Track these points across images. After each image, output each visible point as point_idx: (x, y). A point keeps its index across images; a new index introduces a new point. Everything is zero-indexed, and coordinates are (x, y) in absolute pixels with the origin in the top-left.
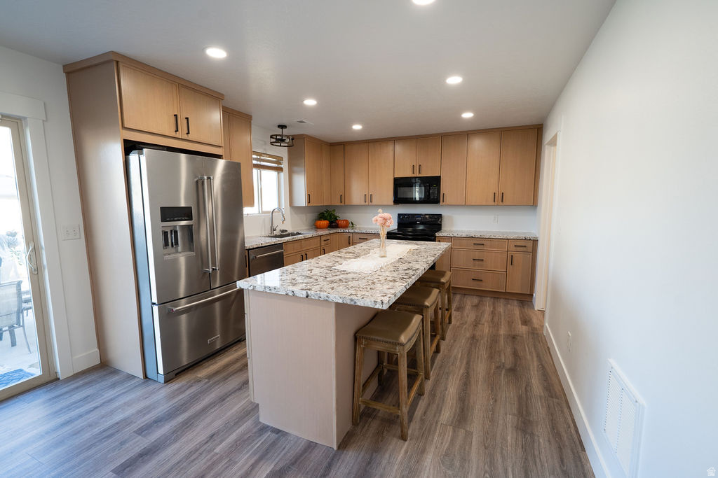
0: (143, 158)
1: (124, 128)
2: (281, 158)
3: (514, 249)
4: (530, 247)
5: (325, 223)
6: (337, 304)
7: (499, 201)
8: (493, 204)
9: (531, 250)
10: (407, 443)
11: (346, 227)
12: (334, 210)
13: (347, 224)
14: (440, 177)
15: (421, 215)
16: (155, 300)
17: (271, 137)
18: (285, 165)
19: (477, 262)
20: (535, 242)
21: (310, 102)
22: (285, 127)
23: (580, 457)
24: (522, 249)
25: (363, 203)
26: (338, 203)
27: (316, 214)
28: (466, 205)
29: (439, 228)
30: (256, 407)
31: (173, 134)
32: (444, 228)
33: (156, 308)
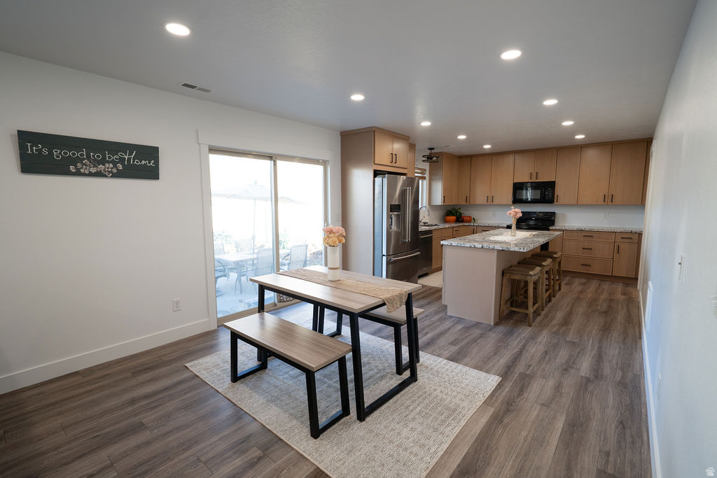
0: (385, 180)
1: (375, 164)
2: (425, 170)
3: (621, 240)
4: (635, 239)
5: (453, 218)
6: (498, 250)
7: (609, 201)
8: (603, 203)
9: (636, 241)
10: (531, 328)
11: (470, 222)
12: (460, 209)
13: (470, 220)
14: (555, 182)
15: (535, 212)
16: (385, 253)
17: (423, 156)
18: (427, 175)
19: (586, 251)
20: (640, 234)
21: (462, 137)
22: (433, 149)
23: (636, 341)
24: (628, 240)
25: (486, 203)
26: (463, 202)
27: (445, 211)
28: (578, 205)
29: (553, 223)
30: (445, 307)
31: (390, 164)
32: (556, 224)
33: (384, 258)
